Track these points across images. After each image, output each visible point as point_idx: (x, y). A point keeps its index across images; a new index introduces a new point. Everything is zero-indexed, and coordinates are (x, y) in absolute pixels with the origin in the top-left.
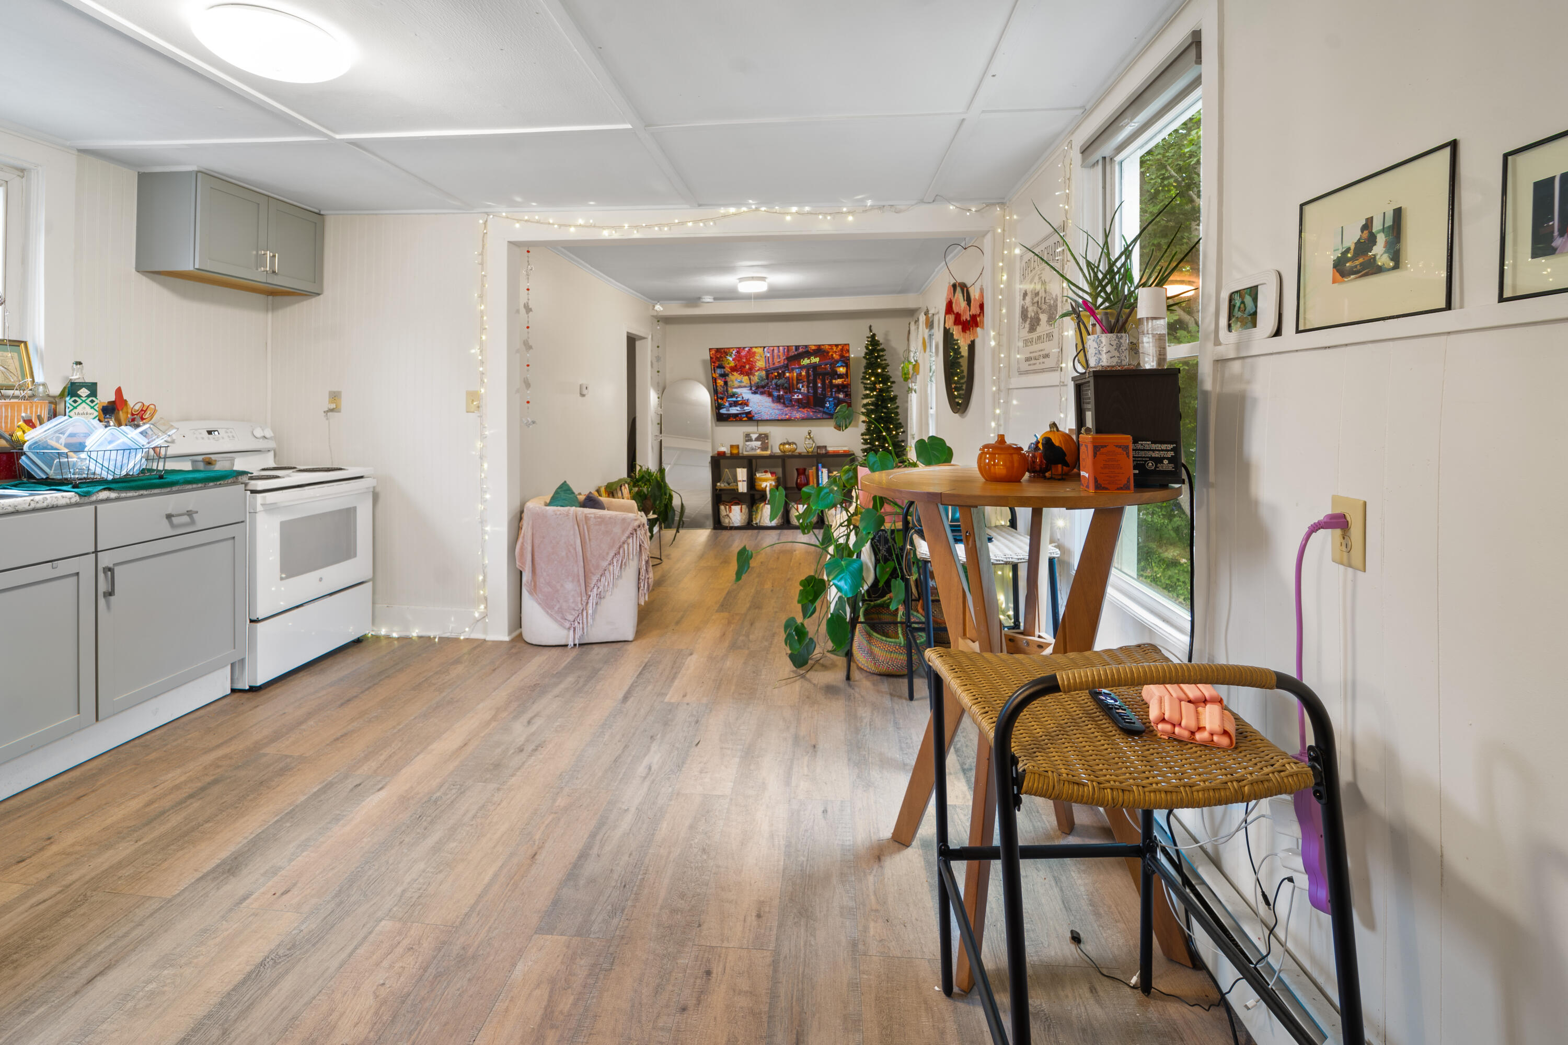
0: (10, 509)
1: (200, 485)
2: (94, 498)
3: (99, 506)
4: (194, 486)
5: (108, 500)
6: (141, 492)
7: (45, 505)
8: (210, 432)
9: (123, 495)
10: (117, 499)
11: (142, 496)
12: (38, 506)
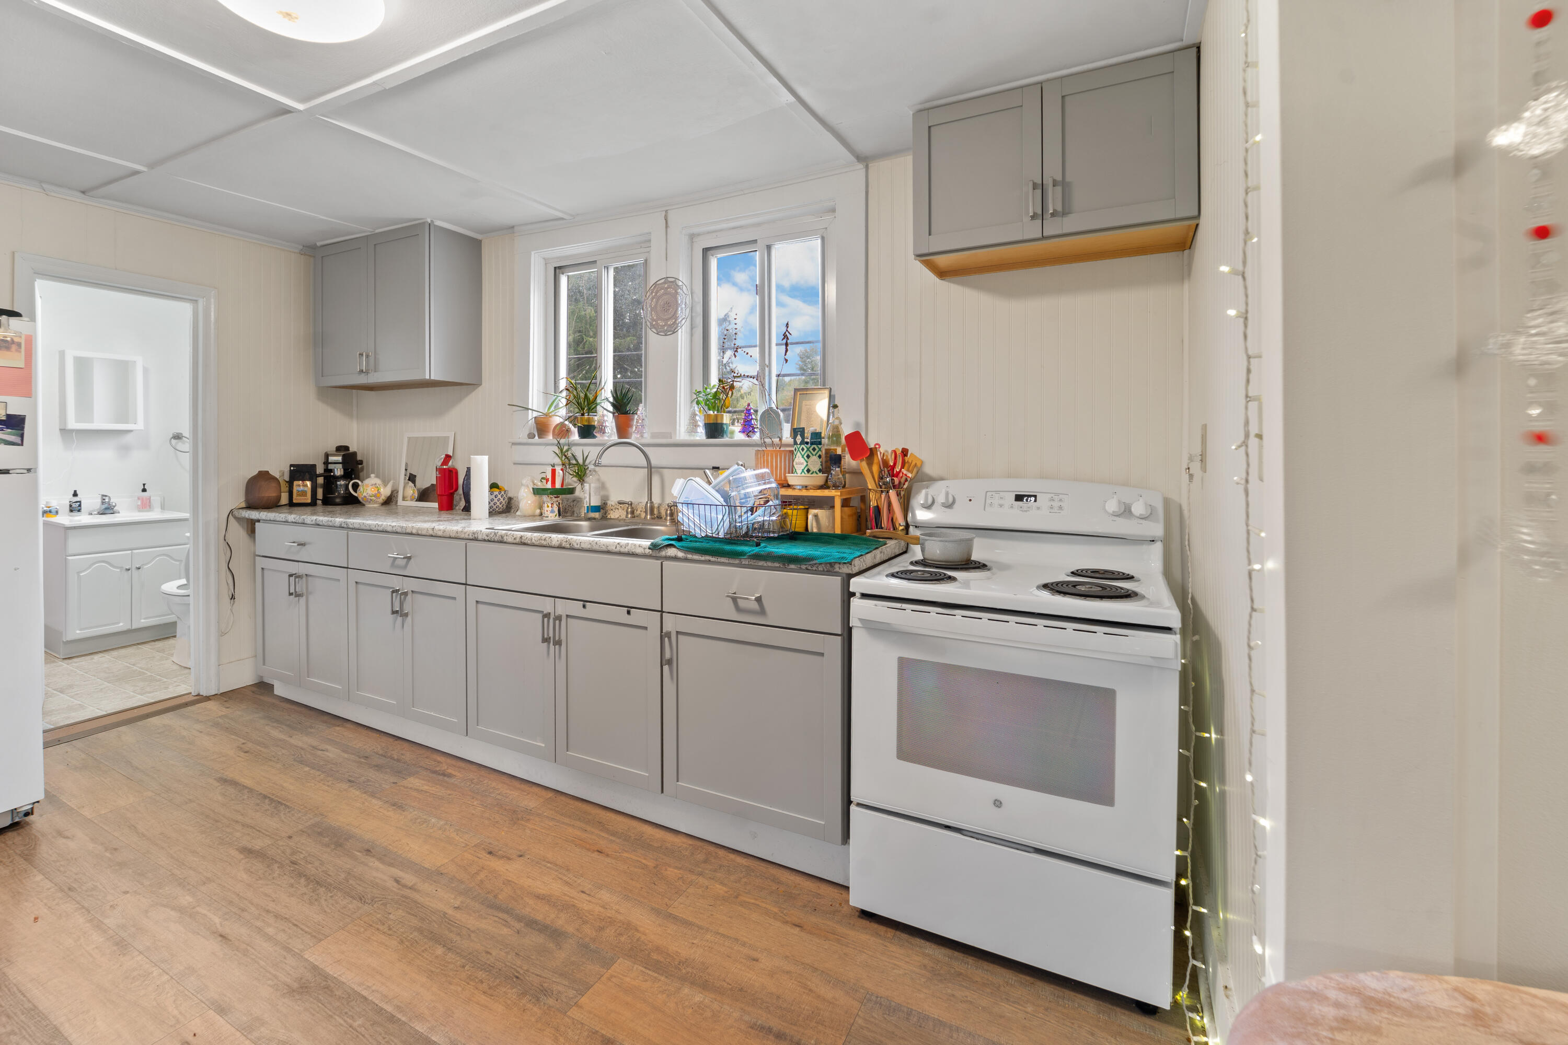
0: (604, 548)
1: (777, 565)
2: (663, 553)
3: (666, 564)
4: (769, 564)
5: (675, 558)
6: (708, 558)
7: (626, 550)
8: (1019, 498)
9: (689, 556)
10: (686, 560)
11: (709, 562)
12: (622, 550)
